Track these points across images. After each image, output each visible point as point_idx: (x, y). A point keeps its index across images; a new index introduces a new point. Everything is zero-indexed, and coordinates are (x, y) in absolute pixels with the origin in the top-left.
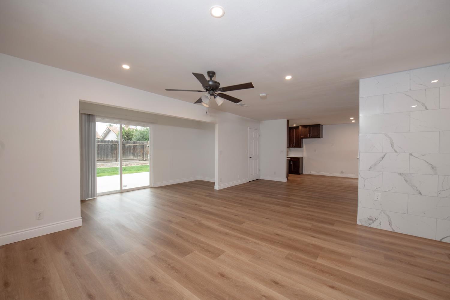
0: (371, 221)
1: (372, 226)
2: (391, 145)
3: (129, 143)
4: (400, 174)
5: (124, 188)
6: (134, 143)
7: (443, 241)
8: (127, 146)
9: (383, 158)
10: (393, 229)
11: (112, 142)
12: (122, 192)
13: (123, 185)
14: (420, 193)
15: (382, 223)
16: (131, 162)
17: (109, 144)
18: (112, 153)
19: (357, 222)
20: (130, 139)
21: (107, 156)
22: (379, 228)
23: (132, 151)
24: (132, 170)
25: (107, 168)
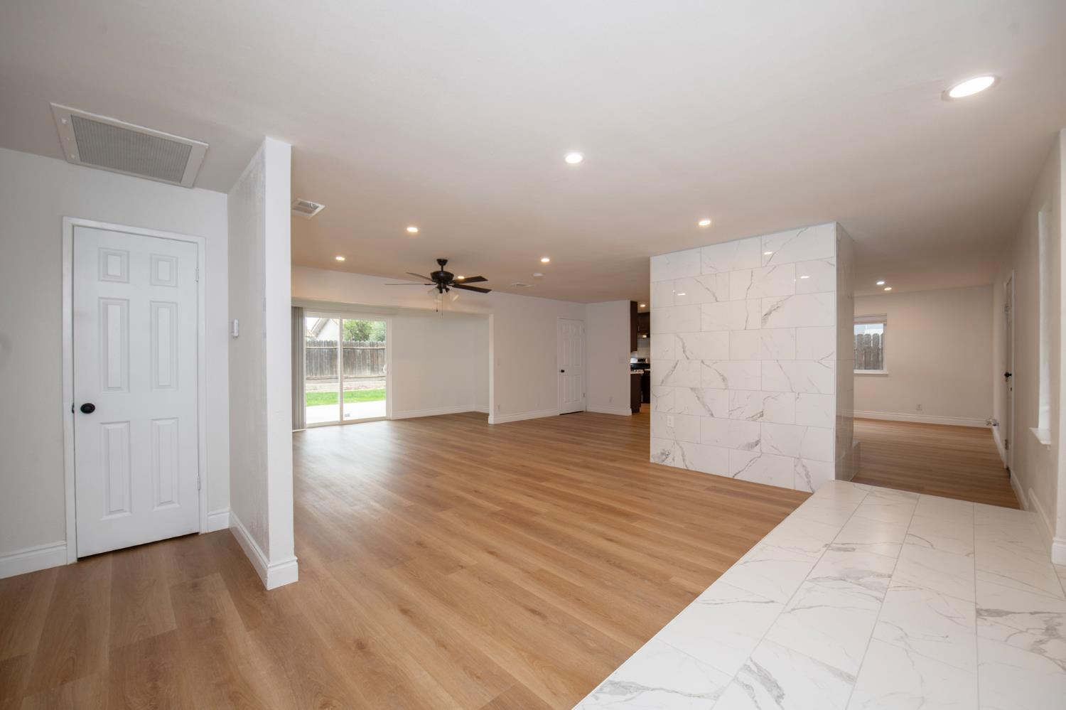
0: (664, 457)
1: (665, 463)
2: (682, 350)
3: (363, 345)
4: (692, 389)
5: (345, 419)
6: (372, 345)
7: (736, 478)
8: (358, 351)
9: (675, 367)
10: (686, 466)
11: (329, 343)
12: (342, 423)
13: (345, 413)
14: (712, 415)
15: (675, 459)
16: (366, 383)
17: (326, 347)
18: (331, 366)
19: (649, 459)
20: (366, 337)
21: (322, 372)
22: (672, 465)
23: (368, 361)
24: (366, 396)
25: (322, 393)
